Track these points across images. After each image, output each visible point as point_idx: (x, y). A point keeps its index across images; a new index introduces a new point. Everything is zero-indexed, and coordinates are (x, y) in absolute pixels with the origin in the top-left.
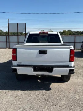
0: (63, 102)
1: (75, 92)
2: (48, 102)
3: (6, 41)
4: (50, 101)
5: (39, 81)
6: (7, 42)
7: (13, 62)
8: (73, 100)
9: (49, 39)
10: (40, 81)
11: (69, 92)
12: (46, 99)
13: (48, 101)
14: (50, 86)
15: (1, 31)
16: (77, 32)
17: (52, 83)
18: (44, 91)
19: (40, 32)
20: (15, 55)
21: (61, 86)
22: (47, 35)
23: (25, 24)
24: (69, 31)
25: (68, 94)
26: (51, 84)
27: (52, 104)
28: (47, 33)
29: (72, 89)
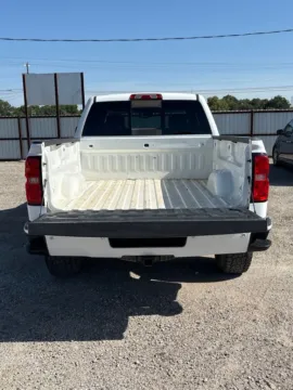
0: (233, 365)
1: (275, 319)
2: (172, 368)
3: (18, 136)
4: (181, 361)
5: (133, 275)
6: (20, 139)
7: (30, 209)
8: (270, 355)
9: (167, 119)
10: (138, 277)
11: (253, 318)
12: (162, 354)
13: (172, 361)
14: (175, 296)
15: (6, 104)
16: (255, 102)
17: (184, 284)
18: (154, 316)
19: (133, 97)
20: (34, 180)
21: (218, 294)
22: (158, 104)
23: (82, 74)
24: (228, 98)
25: (250, 326)
26: (180, 286)
27: (190, 374)
28: (159, 97)
29: (262, 306)
